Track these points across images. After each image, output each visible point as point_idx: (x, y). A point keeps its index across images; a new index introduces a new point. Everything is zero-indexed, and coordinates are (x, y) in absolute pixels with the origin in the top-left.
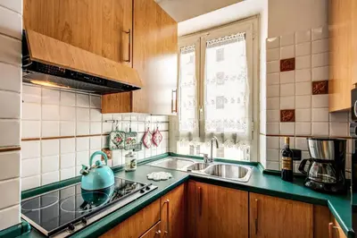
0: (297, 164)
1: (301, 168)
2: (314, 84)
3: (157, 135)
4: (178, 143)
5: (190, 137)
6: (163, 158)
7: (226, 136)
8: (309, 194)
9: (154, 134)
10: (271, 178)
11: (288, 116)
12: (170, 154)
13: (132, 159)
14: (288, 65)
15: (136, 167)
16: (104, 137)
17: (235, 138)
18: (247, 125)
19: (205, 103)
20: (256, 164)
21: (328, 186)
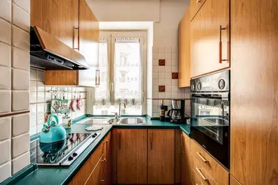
0: (166, 113)
1: (168, 114)
2: (173, 74)
3: (80, 102)
4: (94, 107)
5: (103, 102)
6: (83, 118)
7: (128, 101)
8: (172, 125)
9: (77, 101)
10: (155, 121)
11: (162, 89)
12: (87, 116)
13: (69, 119)
14: (162, 63)
15: (71, 126)
16: (46, 104)
17: (133, 102)
18: (140, 94)
19: (115, 80)
20: (145, 116)
21: (179, 120)
